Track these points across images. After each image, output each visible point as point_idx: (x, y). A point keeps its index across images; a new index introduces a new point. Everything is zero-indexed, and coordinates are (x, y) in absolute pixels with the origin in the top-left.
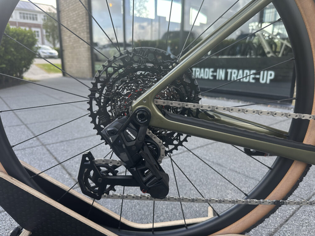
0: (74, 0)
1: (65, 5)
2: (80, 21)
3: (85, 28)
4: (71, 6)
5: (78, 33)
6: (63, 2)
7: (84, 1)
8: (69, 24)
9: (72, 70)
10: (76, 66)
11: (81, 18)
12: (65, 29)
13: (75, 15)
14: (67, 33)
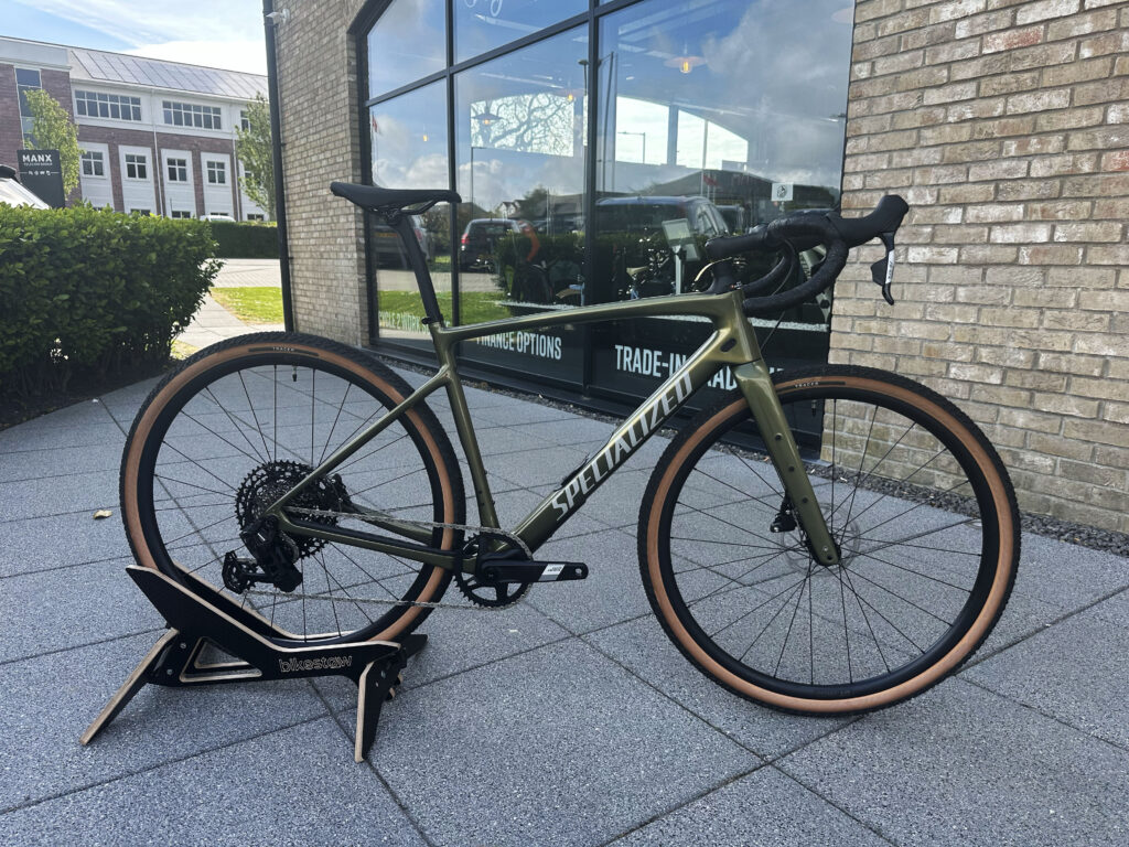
0: (323, 119)
1: (297, 130)
4: (313, 134)
5: (331, 213)
6: (291, 118)
7: (347, 125)
8: (305, 186)
9: (312, 319)
10: (323, 308)
11: (340, 174)
12: (296, 197)
13: (324, 163)
14: (301, 209)
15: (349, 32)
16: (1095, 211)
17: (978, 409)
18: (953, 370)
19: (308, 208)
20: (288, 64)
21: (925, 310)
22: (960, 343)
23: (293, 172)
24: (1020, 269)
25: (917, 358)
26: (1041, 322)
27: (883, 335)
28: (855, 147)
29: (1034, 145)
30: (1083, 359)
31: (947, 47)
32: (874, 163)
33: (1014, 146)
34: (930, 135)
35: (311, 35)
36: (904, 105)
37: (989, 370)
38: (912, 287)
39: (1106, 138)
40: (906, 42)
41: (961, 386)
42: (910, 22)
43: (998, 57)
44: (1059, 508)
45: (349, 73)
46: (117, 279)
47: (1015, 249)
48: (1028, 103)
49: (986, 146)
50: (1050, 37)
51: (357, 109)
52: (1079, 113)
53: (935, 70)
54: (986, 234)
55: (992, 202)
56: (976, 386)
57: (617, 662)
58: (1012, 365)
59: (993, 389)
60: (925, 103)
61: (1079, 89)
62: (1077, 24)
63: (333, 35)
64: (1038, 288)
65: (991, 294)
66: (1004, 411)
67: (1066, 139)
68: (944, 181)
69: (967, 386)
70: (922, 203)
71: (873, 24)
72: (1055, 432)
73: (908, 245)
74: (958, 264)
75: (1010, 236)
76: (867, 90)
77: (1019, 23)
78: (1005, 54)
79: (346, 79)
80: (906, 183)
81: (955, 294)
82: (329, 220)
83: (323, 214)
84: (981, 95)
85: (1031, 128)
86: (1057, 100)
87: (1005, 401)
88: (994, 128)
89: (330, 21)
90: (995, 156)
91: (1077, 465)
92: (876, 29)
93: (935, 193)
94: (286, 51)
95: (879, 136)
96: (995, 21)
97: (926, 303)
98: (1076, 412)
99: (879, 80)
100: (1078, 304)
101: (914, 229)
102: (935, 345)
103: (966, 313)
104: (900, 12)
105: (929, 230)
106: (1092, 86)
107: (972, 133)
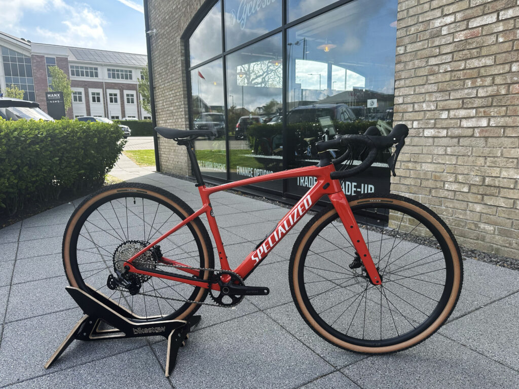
0: (171, 76)
1: (160, 81)
2: (177, 104)
3: (183, 113)
4: (167, 83)
5: (175, 117)
6: (158, 76)
7: (181, 79)
8: (164, 106)
9: (167, 164)
10: (172, 159)
11: (179, 100)
12: (160, 111)
13: (172, 95)
14: (162, 116)
15: (181, 38)
16: (508, 112)
17: (458, 203)
18: (446, 186)
19: (165, 116)
20: (156, 53)
21: (433, 158)
22: (449, 173)
23: (159, 100)
24: (475, 139)
25: (430, 181)
26: (485, 163)
27: (414, 169)
28: (399, 84)
29: (479, 82)
30: (505, 180)
31: (438, 39)
32: (407, 91)
33: (470, 83)
34: (432, 79)
35: (165, 40)
36: (420, 65)
37: (463, 185)
38: (426, 147)
39: (512, 78)
40: (420, 37)
41: (450, 193)
42: (421, 28)
43: (461, 42)
44: (497, 250)
45: (182, 56)
46: (80, 150)
47: (472, 130)
48: (475, 63)
49: (457, 83)
50: (484, 33)
51: (185, 72)
52: (499, 67)
53: (433, 49)
54: (459, 123)
55: (461, 108)
56: (457, 193)
57: (278, 323)
58: (473, 183)
59: (464, 194)
60: (429, 64)
61: (498, 56)
62: (496, 27)
63: (175, 40)
64: (484, 147)
65: (462, 150)
66: (470, 204)
67: (493, 79)
68: (440, 99)
69: (453, 193)
70: (429, 109)
71: (405, 29)
72: (494, 214)
73: (424, 128)
74: (446, 137)
75: (470, 124)
76: (403, 59)
77: (470, 27)
78: (464, 41)
79: (180, 59)
80: (422, 100)
81: (446, 150)
82: (174, 121)
83: (172, 118)
84: (454, 60)
85: (478, 74)
86: (489, 61)
87: (471, 200)
88: (460, 74)
89: (173, 34)
90: (462, 87)
91: (505, 229)
92: (406, 31)
93: (435, 105)
94: (155, 47)
95: (409, 79)
96: (459, 26)
97: (433, 155)
98: (503, 205)
99: (408, 54)
100: (502, 155)
101: (426, 121)
102: (438, 174)
103: (451, 159)
104: (416, 24)
105: (433, 121)
106: (504, 55)
107: (451, 77)
